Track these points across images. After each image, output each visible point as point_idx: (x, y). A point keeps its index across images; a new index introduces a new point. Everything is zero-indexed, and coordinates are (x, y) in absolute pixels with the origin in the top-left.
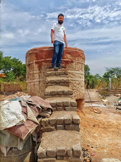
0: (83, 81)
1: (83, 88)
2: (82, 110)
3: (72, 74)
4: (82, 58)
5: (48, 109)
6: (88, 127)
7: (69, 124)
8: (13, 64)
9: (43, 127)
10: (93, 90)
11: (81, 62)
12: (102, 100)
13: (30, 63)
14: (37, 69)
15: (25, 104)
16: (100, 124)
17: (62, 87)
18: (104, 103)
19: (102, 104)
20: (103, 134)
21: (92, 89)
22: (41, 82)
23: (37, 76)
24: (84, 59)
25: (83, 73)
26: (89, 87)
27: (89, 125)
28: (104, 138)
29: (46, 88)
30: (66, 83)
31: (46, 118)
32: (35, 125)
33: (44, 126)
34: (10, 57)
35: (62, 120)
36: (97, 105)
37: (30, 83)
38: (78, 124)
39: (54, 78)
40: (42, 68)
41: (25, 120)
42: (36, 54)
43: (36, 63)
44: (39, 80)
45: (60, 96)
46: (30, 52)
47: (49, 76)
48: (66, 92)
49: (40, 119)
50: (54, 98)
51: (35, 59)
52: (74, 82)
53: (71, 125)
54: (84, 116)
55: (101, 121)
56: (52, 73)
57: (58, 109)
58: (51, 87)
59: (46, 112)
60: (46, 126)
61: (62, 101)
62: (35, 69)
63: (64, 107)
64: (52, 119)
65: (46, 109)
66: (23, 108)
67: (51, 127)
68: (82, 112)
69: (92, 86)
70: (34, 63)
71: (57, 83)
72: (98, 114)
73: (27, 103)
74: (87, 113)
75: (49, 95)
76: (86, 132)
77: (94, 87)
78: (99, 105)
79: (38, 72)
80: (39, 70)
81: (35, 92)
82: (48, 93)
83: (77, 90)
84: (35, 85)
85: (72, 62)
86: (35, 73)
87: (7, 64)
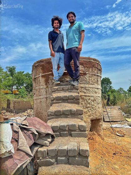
0: (99, 97)
1: (100, 106)
2: (100, 133)
3: (85, 88)
4: (97, 69)
5: (48, 135)
6: (107, 155)
7: (75, 157)
8: (26, 79)
9: (40, 160)
10: (115, 107)
11: (96, 74)
12: (126, 119)
13: (36, 77)
14: (44, 84)
15: (17, 128)
16: (123, 152)
17: (70, 105)
18: (129, 123)
19: (126, 124)
20: (126, 166)
21: (114, 105)
22: (48, 99)
23: (43, 91)
24: (100, 70)
25: (100, 87)
26: (109, 103)
27: (108, 153)
28: (128, 171)
29: (51, 106)
30: (75, 100)
31: (44, 147)
32: (27, 157)
33: (41, 158)
34: (23, 72)
35: (64, 150)
36: (120, 126)
37: (36, 99)
38: (87, 157)
39: (62, 94)
40: (49, 83)
41: (13, 151)
42: (43, 66)
43: (42, 76)
44: (46, 97)
45: (67, 116)
46: (36, 65)
47: (55, 91)
48: (75, 111)
49: (36, 149)
50: (59, 119)
51: (41, 72)
52: (87, 98)
53: (77, 158)
54: (102, 141)
55: (124, 147)
56: (59, 88)
57: (62, 135)
58: (57, 105)
59: (44, 139)
60: (43, 158)
61: (67, 124)
62: (42, 83)
63: (69, 132)
64: (52, 149)
65: (44, 135)
66: (14, 133)
67: (50, 160)
68: (99, 135)
69: (113, 102)
70: (40, 77)
71: (64, 100)
72: (120, 138)
73: (19, 126)
74: (106, 136)
75: (53, 115)
76: (104, 162)
77: (116, 104)
78: (123, 126)
79: (45, 86)
80: (46, 84)
81: (41, 110)
82: (52, 112)
83: (93, 108)
84: (41, 102)
85: (85, 74)
86: (42, 89)
87: (20, 80)
